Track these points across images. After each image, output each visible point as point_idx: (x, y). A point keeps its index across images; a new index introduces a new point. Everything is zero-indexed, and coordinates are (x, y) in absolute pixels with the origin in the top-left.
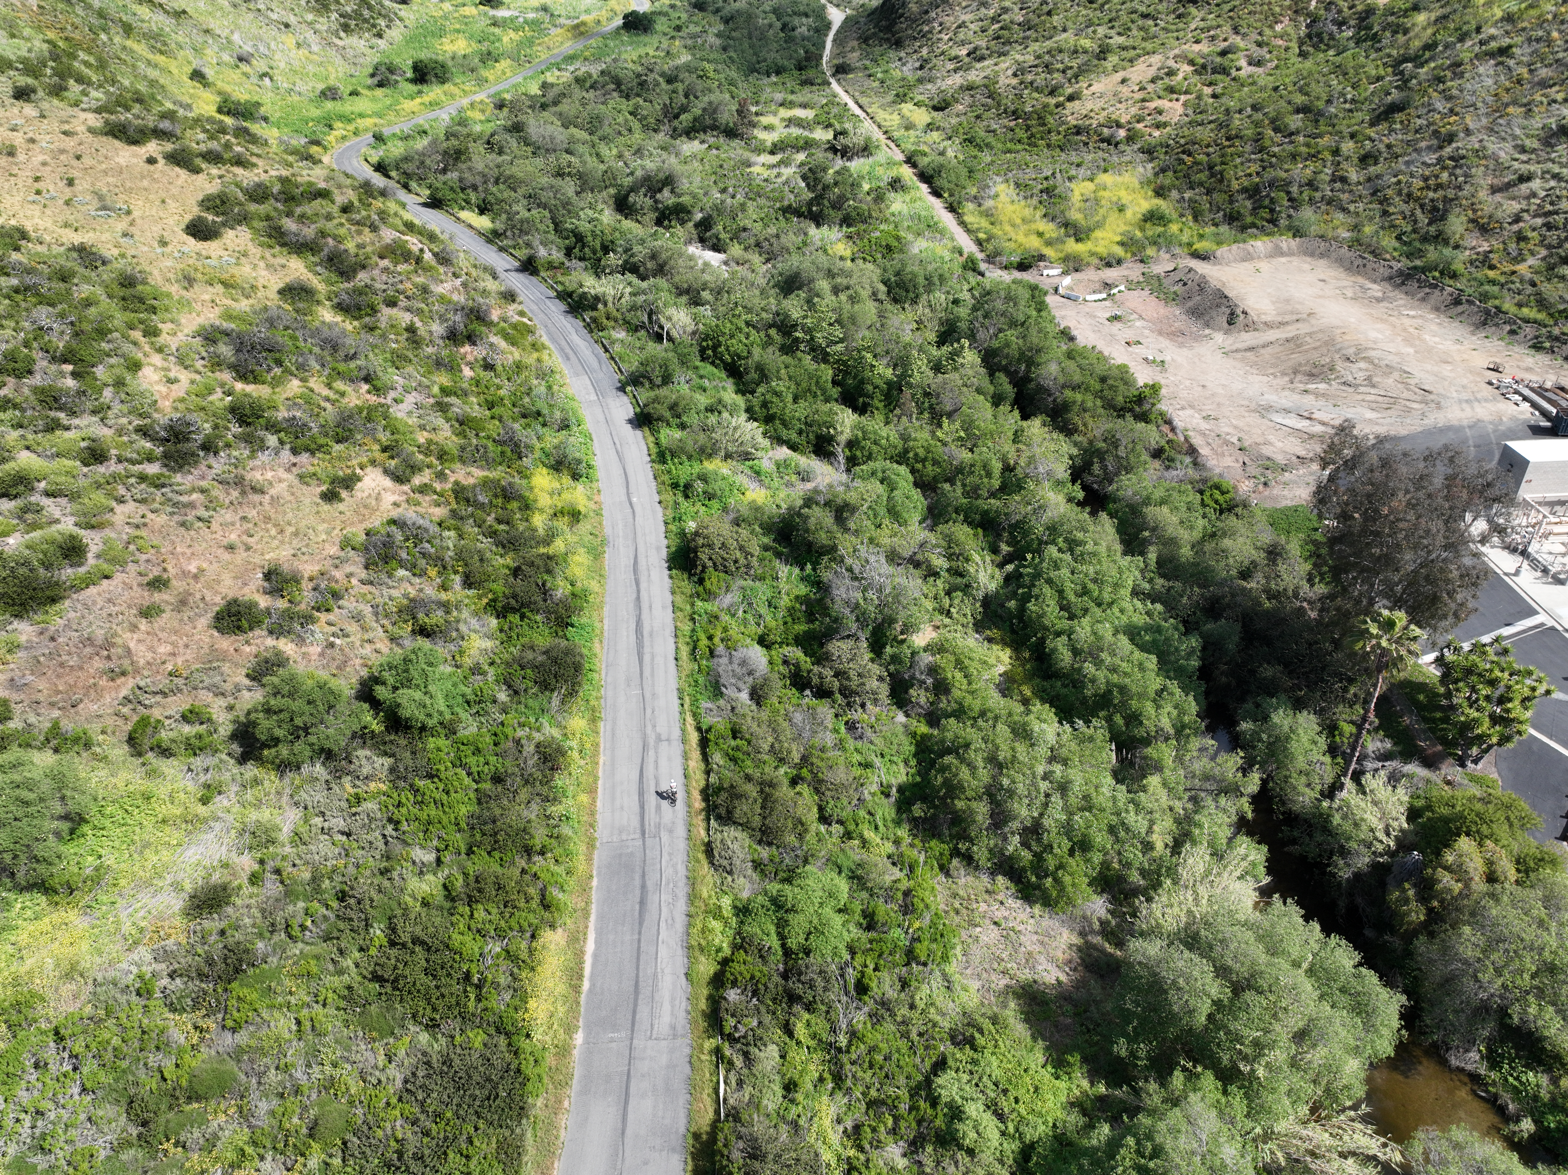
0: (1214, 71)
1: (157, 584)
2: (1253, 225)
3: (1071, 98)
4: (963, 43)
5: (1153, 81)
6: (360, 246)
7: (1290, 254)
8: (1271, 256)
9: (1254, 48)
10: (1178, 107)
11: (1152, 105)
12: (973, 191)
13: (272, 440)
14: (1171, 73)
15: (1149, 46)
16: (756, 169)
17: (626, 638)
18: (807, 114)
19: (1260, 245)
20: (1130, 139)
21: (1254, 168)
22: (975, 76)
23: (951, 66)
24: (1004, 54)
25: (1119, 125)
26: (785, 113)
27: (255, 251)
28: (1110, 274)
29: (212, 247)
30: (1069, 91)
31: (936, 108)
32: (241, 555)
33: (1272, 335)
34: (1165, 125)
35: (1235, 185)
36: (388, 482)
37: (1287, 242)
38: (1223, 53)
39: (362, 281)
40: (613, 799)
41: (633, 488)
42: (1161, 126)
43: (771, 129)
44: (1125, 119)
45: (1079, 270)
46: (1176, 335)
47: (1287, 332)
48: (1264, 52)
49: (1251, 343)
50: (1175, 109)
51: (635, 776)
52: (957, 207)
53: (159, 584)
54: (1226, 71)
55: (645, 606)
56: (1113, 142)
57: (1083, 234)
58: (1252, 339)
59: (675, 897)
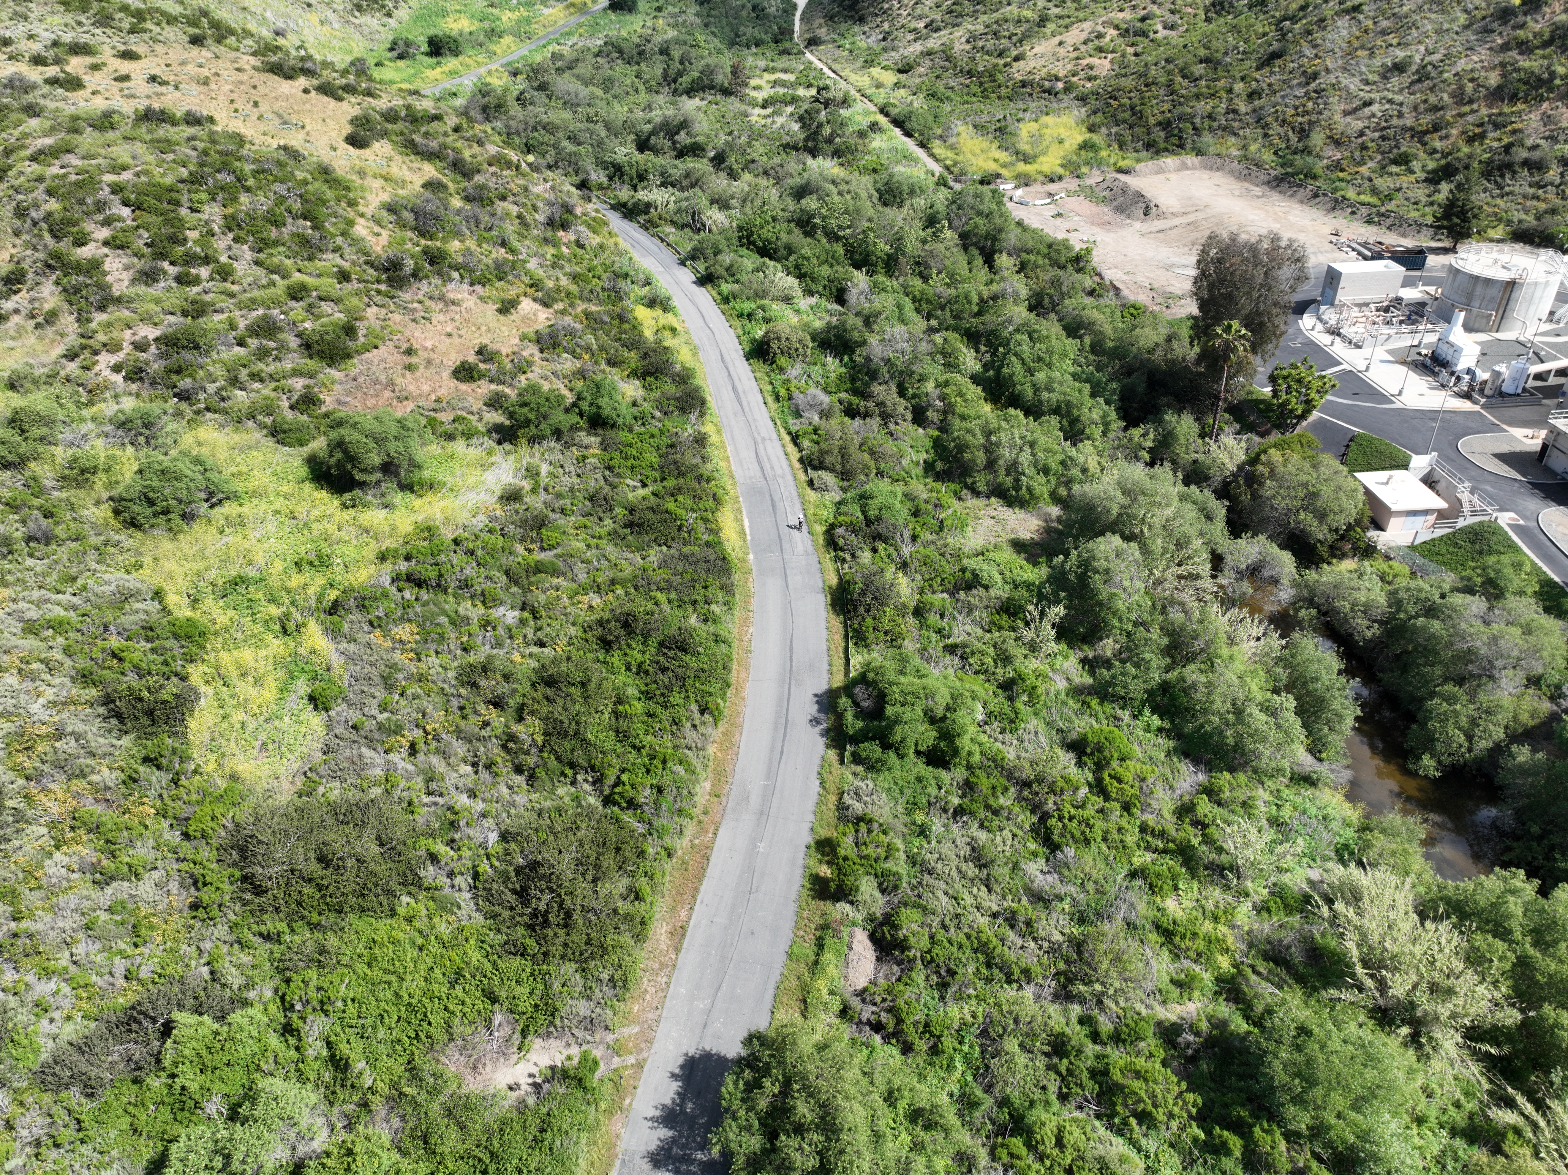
0: (1136, 34)
1: (409, 352)
2: (1166, 150)
3: (1017, 59)
4: (920, 17)
5: (1085, 43)
6: (473, 156)
7: (1194, 168)
8: (1179, 170)
9: (1168, 15)
10: (1106, 64)
11: (1084, 62)
12: (939, 132)
13: (455, 275)
14: (1100, 36)
15: (1081, 15)
16: (754, 119)
17: (727, 394)
18: (790, 77)
19: (1170, 161)
20: (1067, 90)
21: (1166, 106)
22: (934, 43)
23: (911, 37)
24: (957, 25)
25: (1057, 79)
26: (768, 77)
27: (398, 158)
28: (1052, 187)
29: (366, 153)
30: (1015, 53)
31: (900, 71)
32: (456, 340)
33: (1177, 221)
34: (1095, 78)
35: (1152, 121)
36: (537, 306)
37: (1191, 159)
38: (1143, 19)
39: (479, 180)
40: (741, 465)
41: (708, 319)
42: (1092, 79)
43: (759, 89)
44: (1062, 74)
45: (1028, 184)
46: (1105, 225)
47: (1188, 219)
48: (1176, 18)
49: (1161, 227)
50: (1103, 65)
51: (753, 455)
52: (926, 144)
53: (411, 352)
54: (1146, 34)
55: (736, 379)
56: (1053, 93)
57: (1029, 159)
58: (1161, 224)
59: (793, 504)
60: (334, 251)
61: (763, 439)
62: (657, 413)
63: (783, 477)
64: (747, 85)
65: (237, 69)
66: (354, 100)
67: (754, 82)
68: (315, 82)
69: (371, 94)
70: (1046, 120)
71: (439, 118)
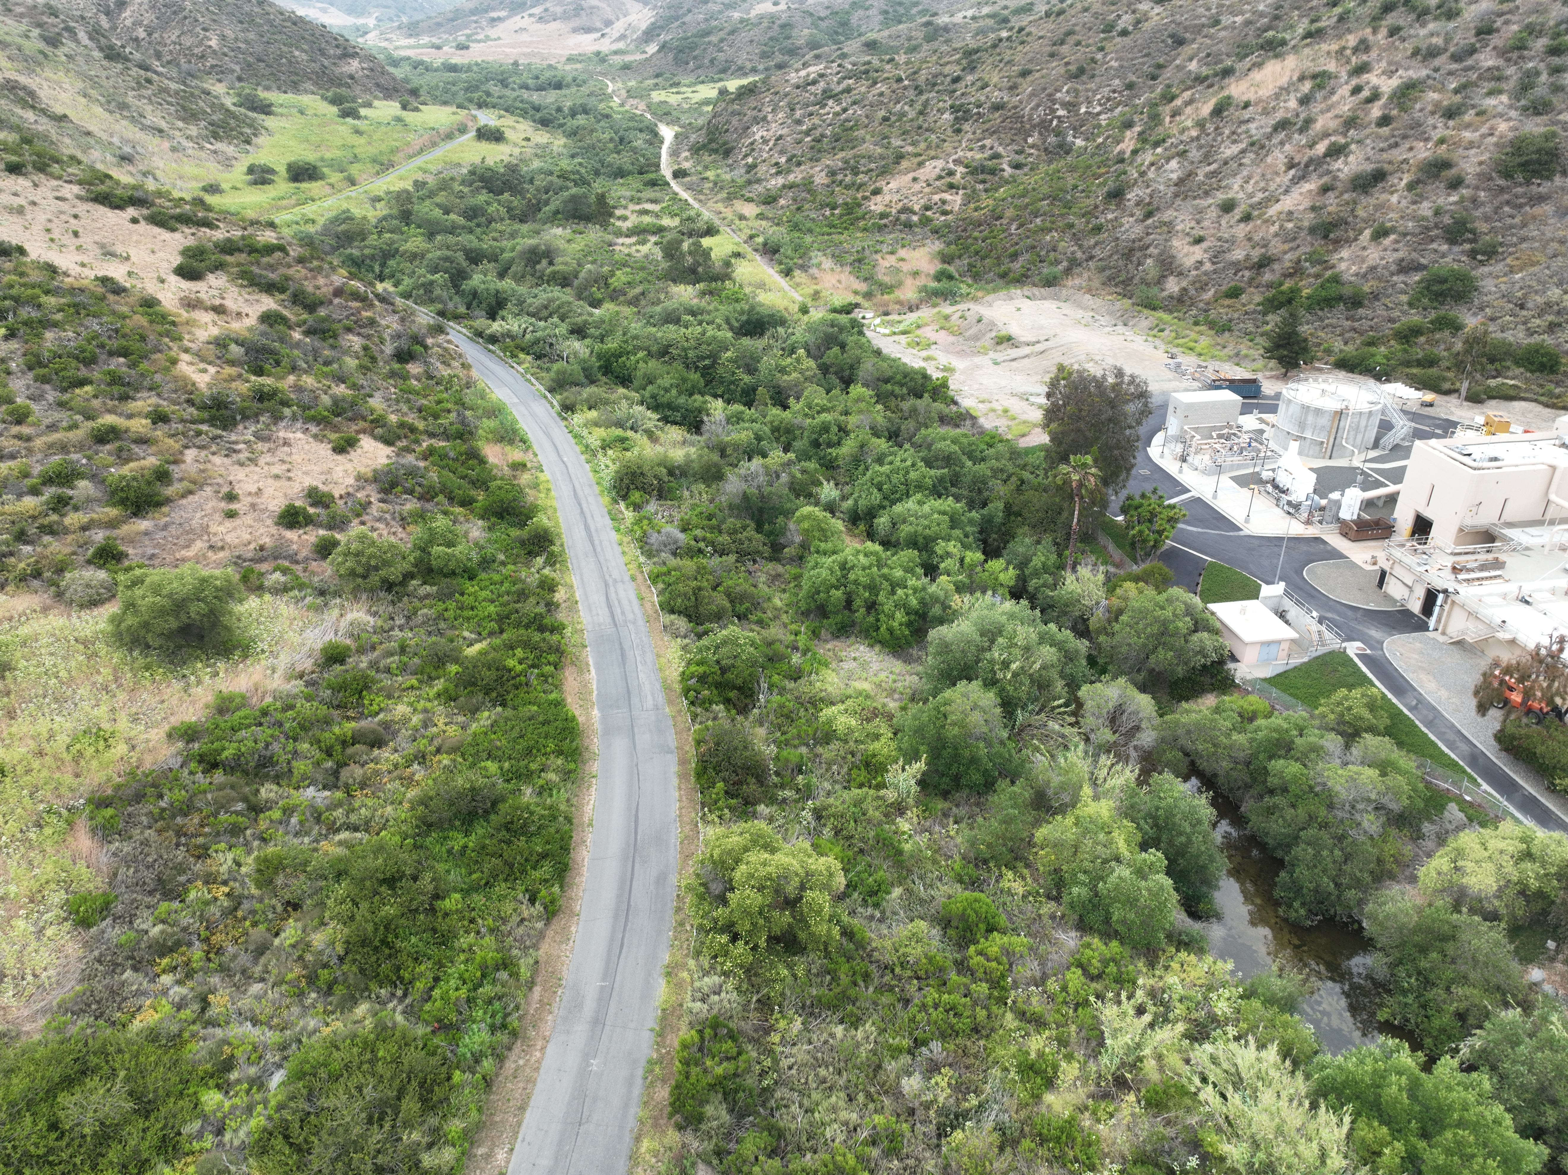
0: (984, 172)
2: (1016, 281)
3: (874, 193)
4: (782, 152)
5: (937, 179)
6: (317, 287)
7: (1043, 298)
8: (1027, 299)
9: (1013, 155)
10: (958, 199)
11: (937, 197)
12: (800, 261)
13: (287, 412)
14: (951, 173)
15: (932, 153)
16: (618, 248)
18: (656, 208)
19: (1019, 292)
20: (922, 223)
21: (1015, 240)
22: (795, 177)
23: (773, 170)
24: (817, 160)
25: (912, 212)
26: (633, 207)
27: (233, 289)
29: (200, 286)
30: (872, 188)
31: (763, 203)
32: (286, 482)
33: (1028, 350)
34: (948, 212)
36: (378, 444)
37: (1038, 290)
38: (990, 159)
39: (322, 312)
40: (590, 611)
41: (562, 453)
42: (945, 213)
43: (625, 218)
44: (916, 208)
45: (886, 314)
46: (961, 353)
47: (1039, 348)
48: (1021, 158)
49: (1013, 356)
50: (955, 200)
51: (603, 599)
52: (787, 273)
53: (231, 497)
54: (993, 172)
55: (588, 516)
56: (908, 225)
57: (886, 289)
58: (1014, 353)
59: (644, 652)
60: (151, 389)
61: (615, 581)
62: (501, 557)
63: (634, 622)
64: (611, 215)
65: (57, 198)
66: (187, 231)
67: (618, 212)
68: (145, 212)
69: (207, 224)
70: (902, 253)
71: (281, 248)
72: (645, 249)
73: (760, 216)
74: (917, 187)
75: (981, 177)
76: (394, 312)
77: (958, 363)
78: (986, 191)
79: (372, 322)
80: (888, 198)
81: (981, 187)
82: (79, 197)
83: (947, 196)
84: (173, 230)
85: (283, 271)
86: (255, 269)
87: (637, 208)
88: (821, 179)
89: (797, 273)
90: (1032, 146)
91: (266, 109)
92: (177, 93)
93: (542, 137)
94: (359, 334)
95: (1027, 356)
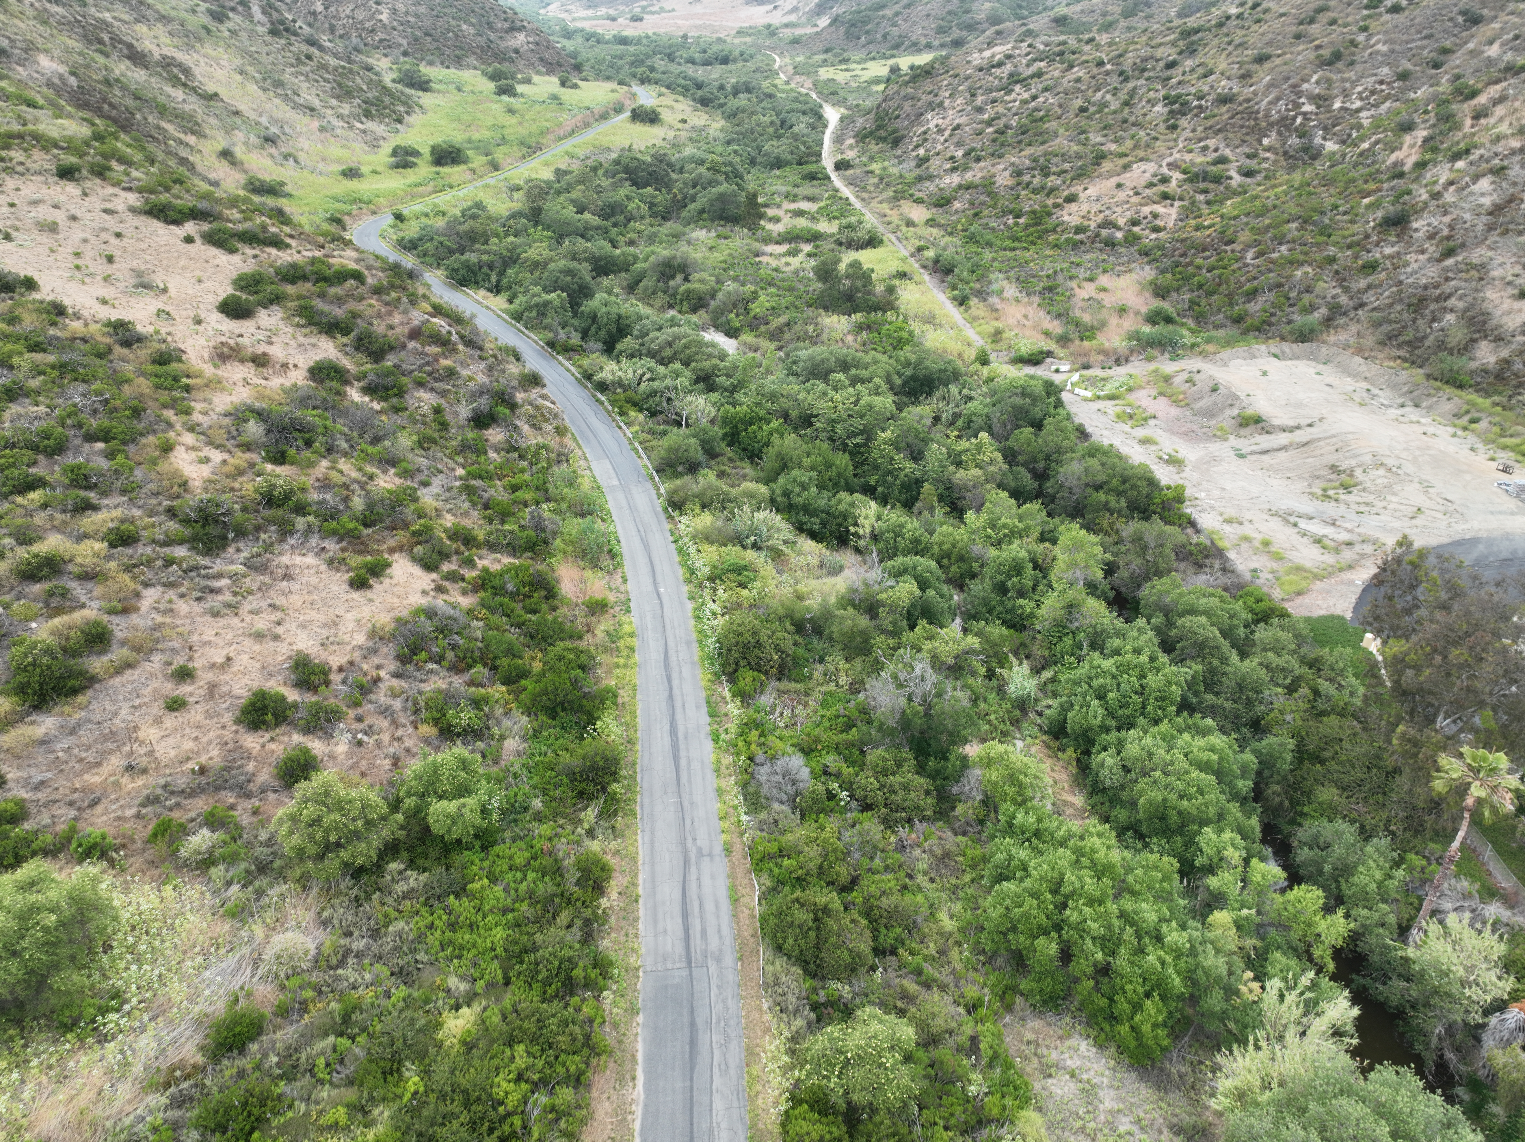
0: (1206, 180)
1: (182, 674)
2: (1257, 331)
3: (1068, 200)
4: (959, 145)
5: (1147, 187)
6: (390, 328)
7: (1296, 359)
8: (1276, 360)
9: (1244, 159)
10: (1173, 212)
11: (1147, 209)
12: (977, 286)
13: (301, 523)
14: (1165, 180)
15: (1141, 154)
16: (764, 259)
17: (660, 739)
18: (811, 207)
19: (1263, 347)
20: (1127, 241)
21: (1252, 273)
22: (972, 175)
23: (947, 166)
24: (1000, 156)
25: (1116, 227)
26: (789, 205)
27: (287, 330)
28: (1118, 372)
29: (246, 327)
30: (1065, 193)
31: (935, 205)
32: (269, 645)
33: (1286, 438)
34: (1161, 229)
35: (1235, 289)
36: (415, 570)
37: (1289, 347)
38: (1215, 163)
39: (390, 361)
40: (655, 921)
41: (659, 578)
42: (1156, 229)
43: (777, 220)
44: (1121, 222)
45: (1086, 367)
46: (1189, 435)
47: (1300, 436)
48: (1253, 164)
49: (1265, 446)
50: (1169, 214)
51: (677, 895)
52: (962, 302)
53: (184, 675)
54: (1217, 180)
55: (678, 705)
56: (1111, 244)
57: (1087, 332)
58: (1265, 441)
59: (727, 1038)
60: (124, 492)
61: (700, 854)
62: (537, 804)
63: (718, 960)
64: (762, 216)
65: (105, 211)
66: (250, 252)
67: (770, 212)
68: (206, 227)
69: (277, 243)
70: (1104, 280)
71: (358, 276)
72: (795, 262)
73: (931, 222)
74: (1122, 195)
75: (1202, 185)
76: (481, 358)
77: (1189, 452)
78: (1208, 203)
79: (451, 373)
80: (1085, 207)
81: (1201, 197)
82: (133, 210)
83: (1159, 209)
84: (232, 251)
85: (352, 305)
86: (319, 304)
87: (793, 206)
88: (1004, 179)
89: (974, 301)
90: (1268, 149)
91: (424, 86)
92: (336, 69)
93: (699, 118)
94: (432, 390)
95: (1284, 448)
